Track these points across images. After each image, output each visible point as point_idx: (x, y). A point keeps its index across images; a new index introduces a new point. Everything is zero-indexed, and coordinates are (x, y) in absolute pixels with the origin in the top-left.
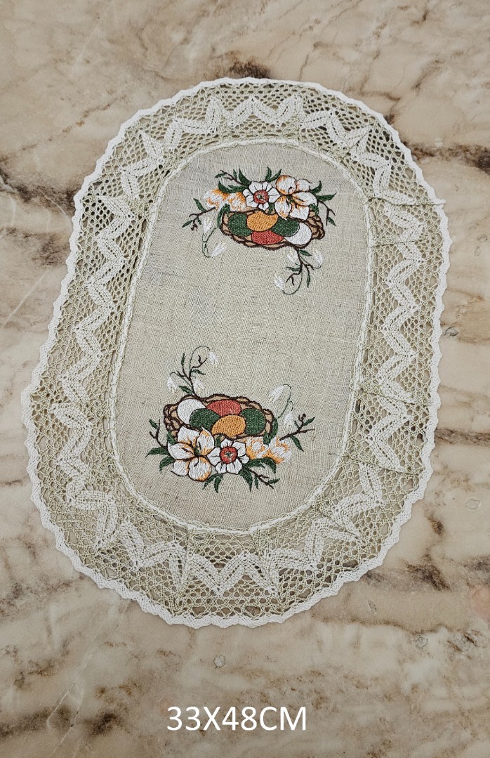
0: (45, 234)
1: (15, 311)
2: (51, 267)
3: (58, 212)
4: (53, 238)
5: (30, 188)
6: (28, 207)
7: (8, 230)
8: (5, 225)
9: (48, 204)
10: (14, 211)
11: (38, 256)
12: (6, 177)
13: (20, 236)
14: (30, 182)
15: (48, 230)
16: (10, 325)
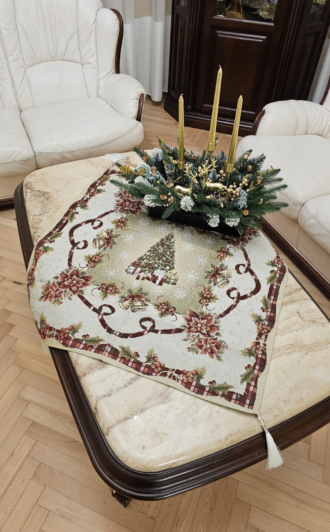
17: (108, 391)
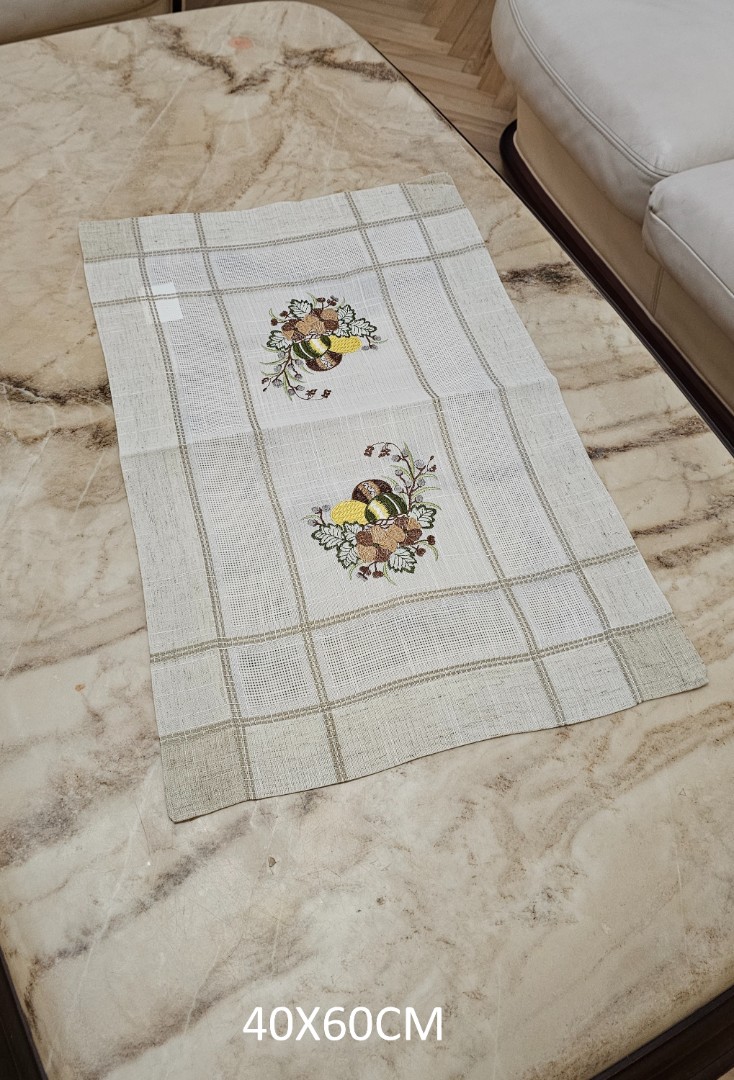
0: (90, 425)
1: (85, 492)
2: (106, 448)
3: (96, 405)
4: (99, 426)
5: (62, 394)
6: (66, 408)
7: (53, 431)
8: (49, 428)
9: (85, 401)
10: (53, 414)
11: (91, 443)
12: (36, 392)
13: (68, 433)
14: (61, 389)
15: (92, 422)
16: (83, 505)
17: (76, 934)
